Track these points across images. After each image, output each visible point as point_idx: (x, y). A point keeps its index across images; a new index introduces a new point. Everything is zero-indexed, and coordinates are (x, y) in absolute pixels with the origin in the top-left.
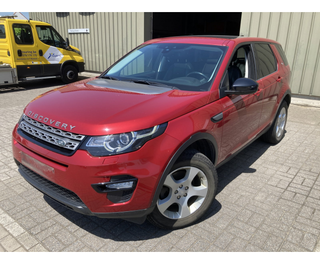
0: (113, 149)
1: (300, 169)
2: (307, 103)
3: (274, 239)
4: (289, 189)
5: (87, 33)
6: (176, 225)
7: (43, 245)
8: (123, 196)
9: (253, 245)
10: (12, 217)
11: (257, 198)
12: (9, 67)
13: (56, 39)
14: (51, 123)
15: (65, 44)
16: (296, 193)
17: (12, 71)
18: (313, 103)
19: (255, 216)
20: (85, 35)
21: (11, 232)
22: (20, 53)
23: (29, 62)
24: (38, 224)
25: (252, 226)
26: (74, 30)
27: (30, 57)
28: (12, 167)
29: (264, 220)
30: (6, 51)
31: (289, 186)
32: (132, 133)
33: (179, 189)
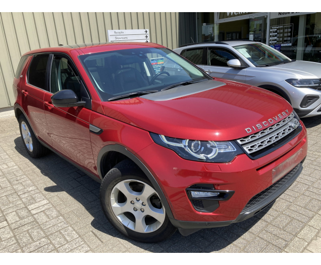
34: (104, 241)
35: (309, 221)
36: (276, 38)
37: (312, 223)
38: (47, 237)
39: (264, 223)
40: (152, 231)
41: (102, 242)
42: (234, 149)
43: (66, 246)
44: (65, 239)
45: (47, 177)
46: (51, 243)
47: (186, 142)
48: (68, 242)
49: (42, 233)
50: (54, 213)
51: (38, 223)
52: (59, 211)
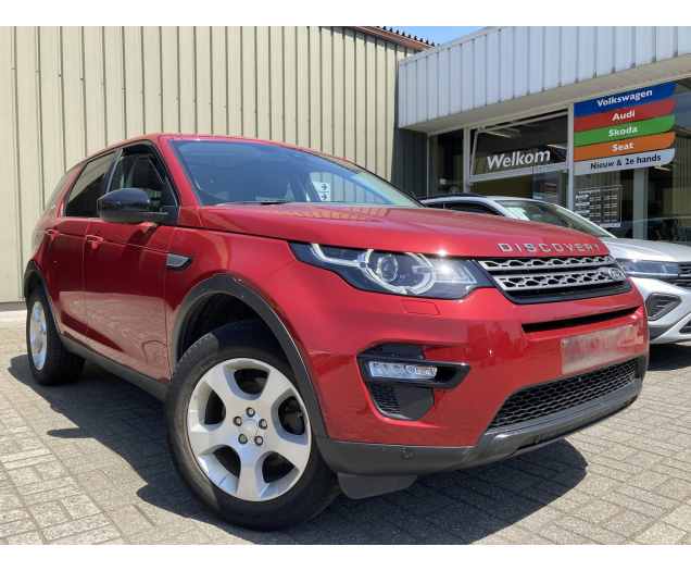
34: (159, 523)
35: (664, 515)
36: (588, 211)
37: (672, 518)
38: (26, 508)
39: (554, 514)
40: (276, 496)
41: (154, 525)
42: (472, 280)
43: (65, 526)
44: (67, 514)
45: (61, 415)
46: (31, 517)
47: (366, 257)
48: (71, 519)
49: (16, 500)
50: (57, 470)
51: (13, 484)
52: (68, 469)
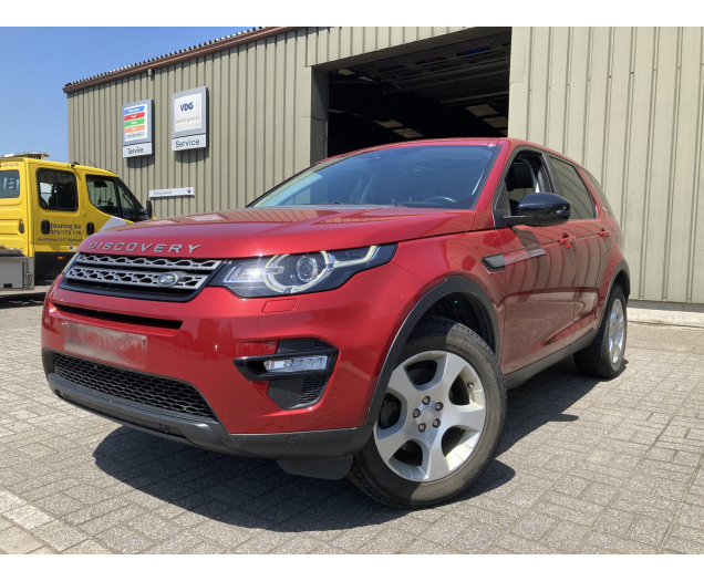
0: (284, 287)
1: (673, 416)
2: (661, 319)
3: (649, 523)
4: (659, 444)
5: (189, 197)
6: (418, 495)
7: (99, 541)
8: (304, 391)
9: (602, 534)
10: (20, 497)
11: (592, 459)
12: (18, 254)
13: (125, 205)
14: (143, 249)
15: (143, 214)
16: (677, 451)
17: (25, 264)
18: (673, 318)
19: (595, 488)
20: (186, 200)
21: (17, 521)
22: (46, 227)
23: (64, 247)
24: (85, 506)
25: (594, 503)
26: (161, 191)
27: (68, 236)
28: (19, 417)
29: (618, 495)
30: (17, 224)
31: (657, 440)
32: (324, 253)
33: (421, 407)
